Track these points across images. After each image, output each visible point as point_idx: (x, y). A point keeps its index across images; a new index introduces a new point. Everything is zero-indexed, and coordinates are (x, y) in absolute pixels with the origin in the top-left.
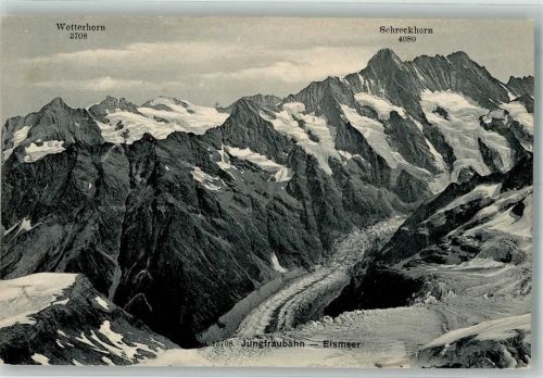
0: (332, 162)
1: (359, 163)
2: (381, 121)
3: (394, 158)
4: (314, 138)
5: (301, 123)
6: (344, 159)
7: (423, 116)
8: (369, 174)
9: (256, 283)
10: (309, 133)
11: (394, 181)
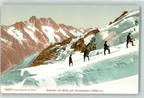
0: (22, 41)
1: (29, 41)
2: (33, 32)
3: (36, 40)
4: (18, 36)
5: (14, 32)
6: (25, 40)
7: (42, 31)
8: (31, 43)
9: (6, 68)
10: (16, 34)
11: (37, 45)
